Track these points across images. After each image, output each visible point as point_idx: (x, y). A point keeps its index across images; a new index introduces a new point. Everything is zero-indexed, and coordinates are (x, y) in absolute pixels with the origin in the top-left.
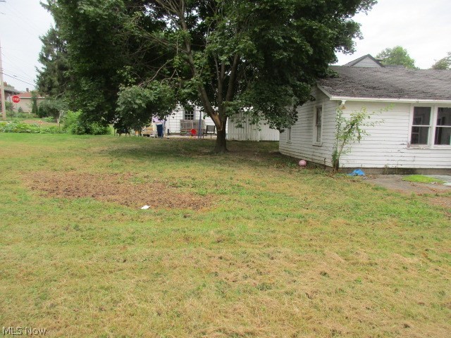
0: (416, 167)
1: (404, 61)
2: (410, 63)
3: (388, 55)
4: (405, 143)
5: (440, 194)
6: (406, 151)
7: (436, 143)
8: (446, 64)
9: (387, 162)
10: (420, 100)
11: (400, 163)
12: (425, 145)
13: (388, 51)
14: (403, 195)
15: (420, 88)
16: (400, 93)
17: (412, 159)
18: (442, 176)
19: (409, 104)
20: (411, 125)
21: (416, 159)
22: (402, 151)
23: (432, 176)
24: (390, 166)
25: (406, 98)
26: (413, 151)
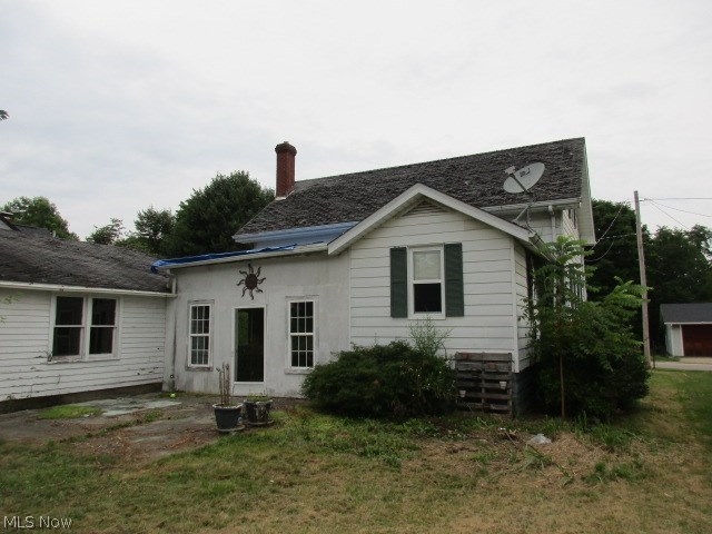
0: (63, 392)
1: (52, 221)
2: (60, 226)
3: (24, 208)
4: (43, 355)
5: (93, 433)
6: (44, 367)
7: (92, 352)
8: (109, 235)
9: (14, 390)
10: (66, 288)
11: (35, 388)
12: (76, 357)
13: (25, 201)
14: (34, 447)
15: (67, 267)
16: (34, 274)
17: (54, 380)
18: (101, 402)
19: (48, 293)
20: (53, 324)
21: (62, 379)
22: (38, 368)
23: (88, 404)
24: (18, 397)
25: (42, 282)
26: (58, 367)
